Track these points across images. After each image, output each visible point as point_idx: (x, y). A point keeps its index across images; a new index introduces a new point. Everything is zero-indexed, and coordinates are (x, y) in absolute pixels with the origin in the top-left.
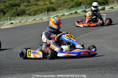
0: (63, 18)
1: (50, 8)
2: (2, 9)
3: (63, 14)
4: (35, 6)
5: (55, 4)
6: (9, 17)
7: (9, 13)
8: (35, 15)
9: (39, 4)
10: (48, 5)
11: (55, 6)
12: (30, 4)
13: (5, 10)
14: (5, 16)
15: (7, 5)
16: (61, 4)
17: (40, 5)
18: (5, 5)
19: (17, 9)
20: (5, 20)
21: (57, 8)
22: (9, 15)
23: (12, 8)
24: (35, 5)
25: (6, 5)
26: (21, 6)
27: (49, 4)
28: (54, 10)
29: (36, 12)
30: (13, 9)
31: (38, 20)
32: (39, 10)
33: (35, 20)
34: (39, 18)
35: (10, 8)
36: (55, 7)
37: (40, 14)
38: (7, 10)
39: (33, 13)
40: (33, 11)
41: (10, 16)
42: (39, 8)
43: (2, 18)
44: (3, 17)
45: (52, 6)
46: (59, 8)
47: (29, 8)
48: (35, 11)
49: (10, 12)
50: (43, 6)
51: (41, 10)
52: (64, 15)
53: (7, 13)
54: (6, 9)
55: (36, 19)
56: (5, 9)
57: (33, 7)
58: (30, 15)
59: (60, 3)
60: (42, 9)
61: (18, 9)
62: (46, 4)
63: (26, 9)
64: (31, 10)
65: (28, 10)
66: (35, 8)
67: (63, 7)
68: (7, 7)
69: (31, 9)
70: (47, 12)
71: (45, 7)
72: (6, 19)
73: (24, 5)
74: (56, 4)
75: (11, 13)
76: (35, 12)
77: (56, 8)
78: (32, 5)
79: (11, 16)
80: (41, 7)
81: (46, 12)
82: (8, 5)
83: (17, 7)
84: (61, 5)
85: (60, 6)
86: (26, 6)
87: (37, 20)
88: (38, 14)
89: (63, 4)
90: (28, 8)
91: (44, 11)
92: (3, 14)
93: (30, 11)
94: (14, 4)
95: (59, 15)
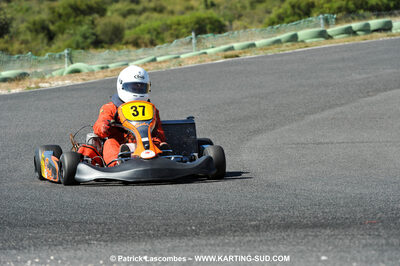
0: (248, 56)
1: (207, 21)
2: (43, 21)
3: (250, 42)
4: (156, 15)
5: (221, 8)
6: (66, 51)
7: (65, 36)
8: (153, 44)
9: (169, 8)
10: (197, 10)
11: (224, 16)
12: (138, 8)
13: (52, 27)
14: (54, 47)
15: (61, 11)
16: (244, 7)
17: (172, 13)
18: (52, 10)
19: (93, 22)
20: (54, 59)
21: (231, 21)
22: (67, 43)
23: (78, 19)
24: (155, 10)
25: (57, 9)
26: (109, 13)
27: (203, 6)
28: (219, 28)
29: (158, 33)
30: (80, 23)
31: (165, 61)
32: (168, 27)
33: (154, 60)
34: (167, 54)
35: (72, 20)
36: (222, 19)
37: (171, 42)
38: (59, 27)
39: (147, 37)
40: (149, 32)
41: (69, 47)
42: (169, 22)
43: (43, 51)
44: (47, 51)
45: (212, 13)
46: (236, 23)
47: (133, 22)
48: (155, 30)
49: (72, 32)
50: (182, 13)
51: (176, 29)
52: (253, 45)
53: (60, 36)
54: (57, 24)
55: (159, 59)
56: (53, 23)
57: (147, 18)
58: (136, 44)
59: (239, 5)
60: (179, 24)
61: (96, 22)
62: (191, 8)
63: (126, 25)
64: (142, 26)
65: (129, 28)
66: (155, 21)
67: (248, 20)
68: (60, 16)
69: (140, 24)
70: (196, 35)
71: (188, 17)
72: (57, 55)
73: (116, 10)
74: (226, 8)
75: (72, 35)
76: (155, 33)
77: (227, 23)
78: (145, 10)
79: (74, 46)
80: (174, 19)
81: (193, 34)
82: (64, 8)
83: (96, 16)
84: (243, 12)
85: (240, 17)
86: (125, 15)
87: (160, 62)
88: (163, 41)
89: (248, 10)
90: (131, 19)
91: (184, 30)
92: (46, 41)
93: (137, 29)
94: (83, 7)
95: (236, 45)
